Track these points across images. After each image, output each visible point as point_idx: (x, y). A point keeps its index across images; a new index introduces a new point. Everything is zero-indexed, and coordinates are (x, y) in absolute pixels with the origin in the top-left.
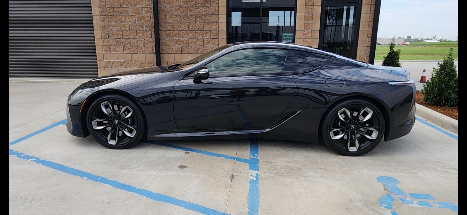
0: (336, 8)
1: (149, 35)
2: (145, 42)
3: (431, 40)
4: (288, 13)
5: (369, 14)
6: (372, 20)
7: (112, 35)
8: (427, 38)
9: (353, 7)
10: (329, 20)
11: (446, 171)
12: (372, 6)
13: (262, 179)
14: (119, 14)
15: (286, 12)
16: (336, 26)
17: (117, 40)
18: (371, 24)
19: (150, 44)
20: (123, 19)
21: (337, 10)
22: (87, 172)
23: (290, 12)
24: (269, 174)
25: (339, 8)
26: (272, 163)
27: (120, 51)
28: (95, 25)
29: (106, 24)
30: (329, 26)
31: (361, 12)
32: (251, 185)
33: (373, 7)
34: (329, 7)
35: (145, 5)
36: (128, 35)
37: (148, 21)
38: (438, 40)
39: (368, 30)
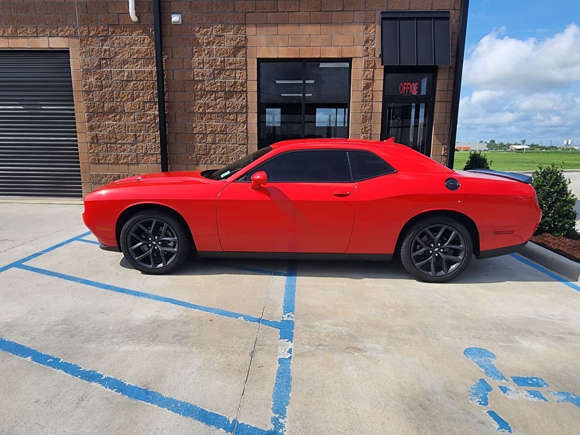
0: (401, 105)
1: (153, 139)
2: (147, 148)
3: (520, 145)
4: (341, 111)
5: (444, 114)
6: (448, 121)
7: (102, 139)
8: (515, 143)
9: (424, 104)
10: (393, 119)
11: (560, 337)
12: (448, 103)
13: (297, 355)
14: (112, 110)
15: (338, 109)
16: (402, 127)
17: (109, 145)
18: (447, 126)
19: (154, 152)
20: (118, 117)
21: (403, 107)
22: (33, 349)
23: (344, 109)
24: (308, 347)
25: (406, 105)
26: (312, 327)
27: (113, 161)
28: (78, 125)
29: (93, 124)
30: (394, 127)
31: (434, 111)
32: (281, 366)
33: (449, 106)
34: (393, 104)
35: (147, 99)
36: (124, 139)
37: (151, 121)
38: (529, 146)
39: (443, 134)
